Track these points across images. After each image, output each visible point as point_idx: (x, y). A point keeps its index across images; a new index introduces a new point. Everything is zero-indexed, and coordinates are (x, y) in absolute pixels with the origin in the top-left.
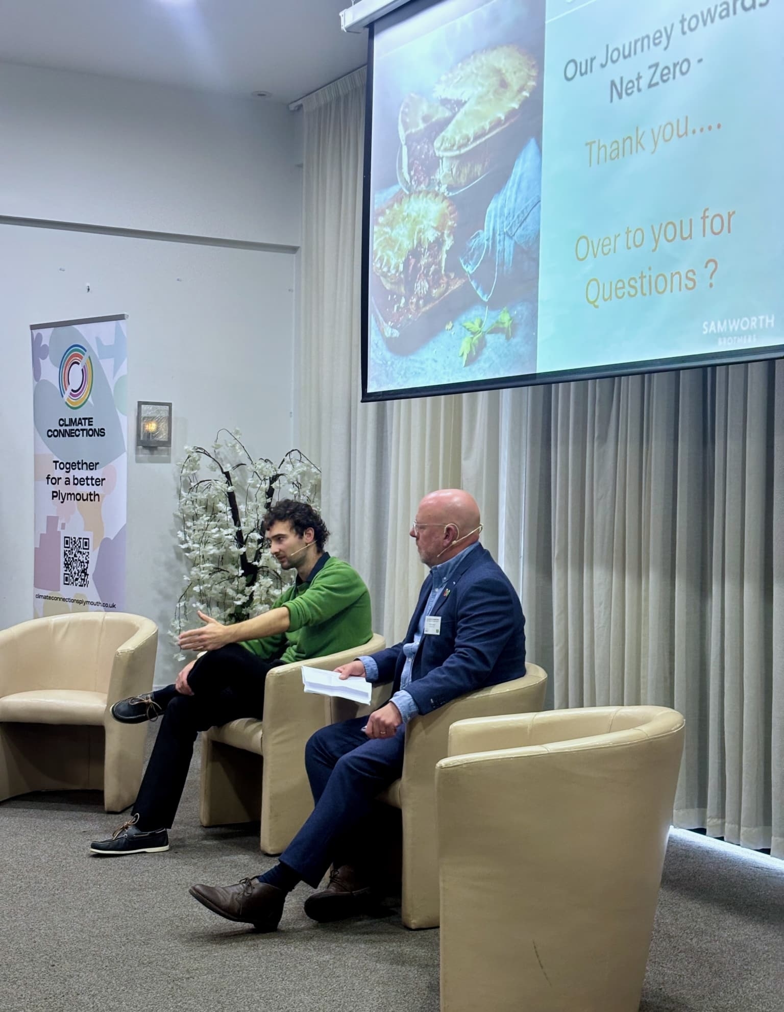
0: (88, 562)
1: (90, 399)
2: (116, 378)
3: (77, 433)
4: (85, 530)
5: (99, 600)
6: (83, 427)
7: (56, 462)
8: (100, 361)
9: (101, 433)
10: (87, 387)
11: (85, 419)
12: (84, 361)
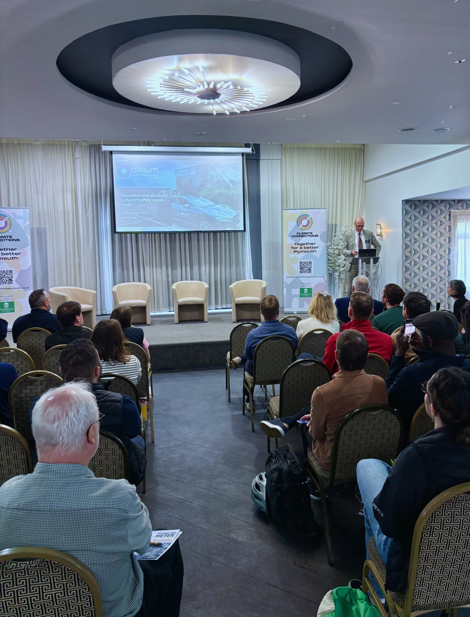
0: (12, 277)
1: (10, 230)
2: (25, 225)
3: (3, 240)
4: (10, 268)
5: (19, 287)
6: (7, 238)
8: (17, 220)
9: (18, 240)
10: (8, 228)
11: (8, 236)
12: (6, 219)
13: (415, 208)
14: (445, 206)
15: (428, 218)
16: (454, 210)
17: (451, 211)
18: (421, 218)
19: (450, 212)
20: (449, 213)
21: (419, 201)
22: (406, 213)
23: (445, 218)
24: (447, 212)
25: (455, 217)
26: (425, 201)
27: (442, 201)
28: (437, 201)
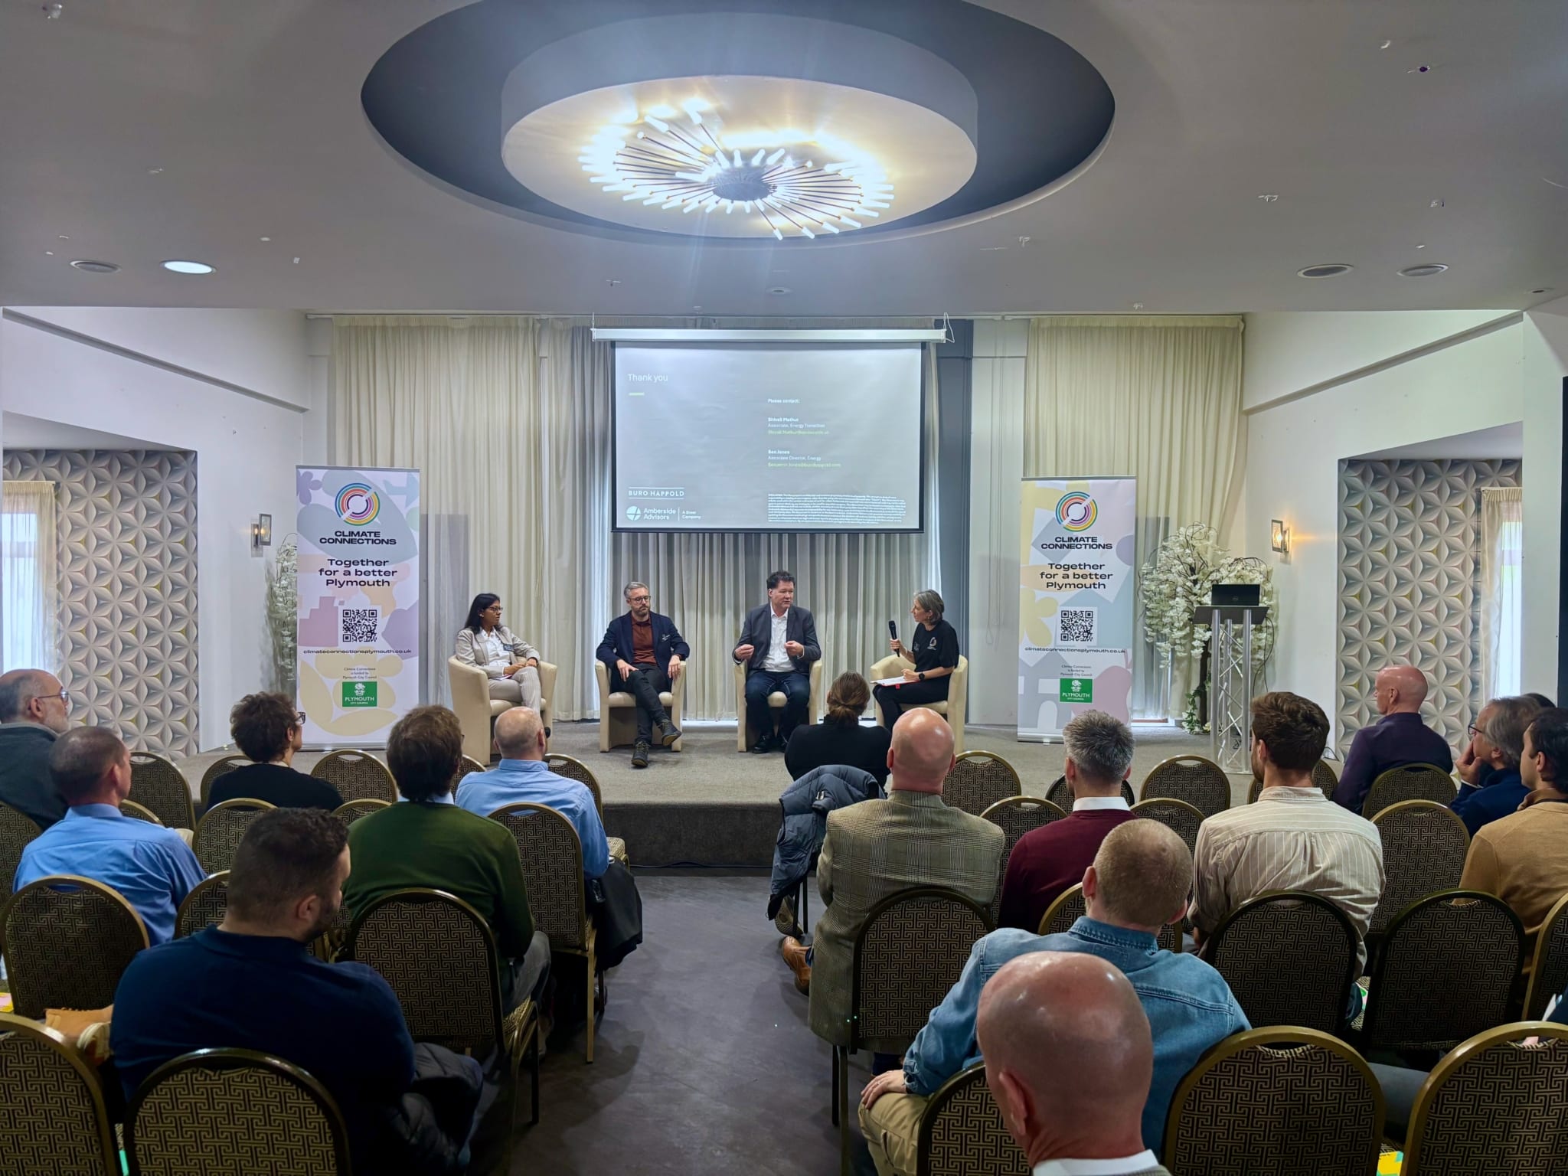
0: (375, 625)
1: (376, 520)
2: (409, 508)
3: (361, 541)
5: (390, 648)
6: (368, 538)
7: (331, 560)
9: (392, 542)
10: (372, 513)
11: (370, 533)
12: (370, 494)
13: (1376, 482)
14: (1465, 477)
15: (1412, 507)
16: (1492, 485)
17: (1482, 489)
18: (1392, 507)
19: (1479, 493)
20: (1475, 495)
21: (1389, 462)
22: (1348, 492)
23: (1464, 507)
24: (1470, 494)
25: (1494, 505)
26: (1405, 463)
27: (1456, 463)
28: (1440, 462)
